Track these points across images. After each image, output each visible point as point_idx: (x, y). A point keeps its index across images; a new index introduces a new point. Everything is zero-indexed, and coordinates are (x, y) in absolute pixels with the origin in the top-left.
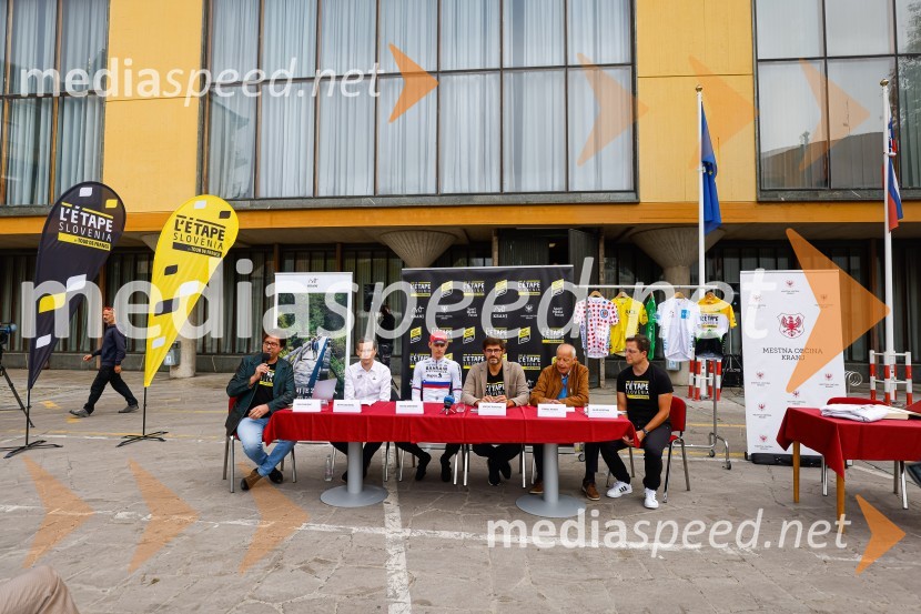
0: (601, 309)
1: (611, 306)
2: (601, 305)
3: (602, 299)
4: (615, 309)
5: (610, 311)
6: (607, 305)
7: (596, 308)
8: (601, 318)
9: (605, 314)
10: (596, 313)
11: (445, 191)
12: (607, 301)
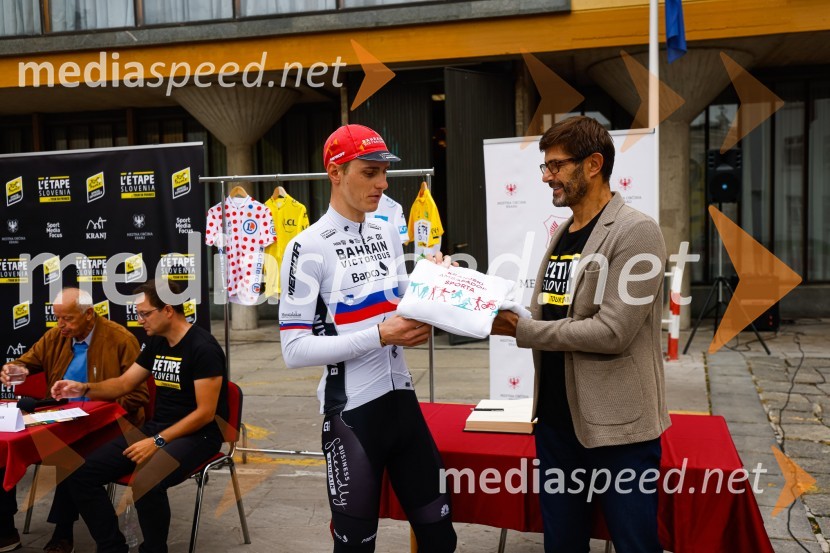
0: (245, 218)
1: (261, 213)
2: (246, 211)
3: (248, 200)
4: (268, 219)
5: (260, 222)
6: (254, 212)
7: (238, 217)
8: (246, 235)
9: (252, 227)
10: (239, 226)
11: (250, 12)
12: (256, 204)
